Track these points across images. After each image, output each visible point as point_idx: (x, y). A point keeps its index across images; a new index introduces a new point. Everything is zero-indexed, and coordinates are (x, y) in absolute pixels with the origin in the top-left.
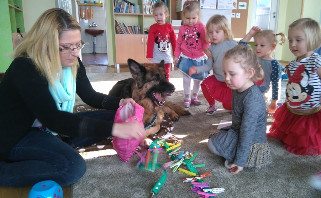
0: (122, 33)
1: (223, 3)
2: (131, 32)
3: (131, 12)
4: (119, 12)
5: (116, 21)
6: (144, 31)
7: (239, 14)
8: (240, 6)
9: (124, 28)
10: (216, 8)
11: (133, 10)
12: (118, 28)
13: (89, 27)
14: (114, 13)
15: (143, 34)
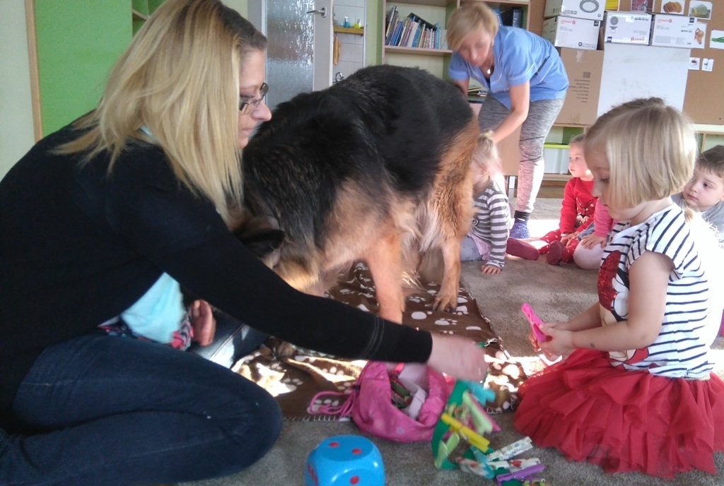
1: (667, 29)
3: (427, 46)
4: (397, 45)
7: (711, 62)
8: (714, 40)
10: (648, 43)
14: (384, 46)
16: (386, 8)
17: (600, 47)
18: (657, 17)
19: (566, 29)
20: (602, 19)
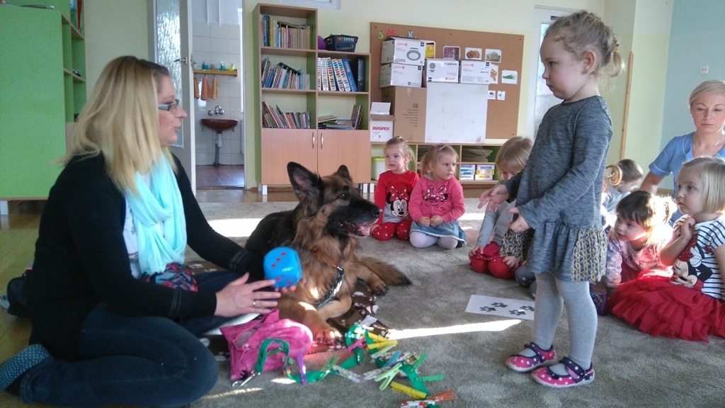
0: (275, 126)
1: (471, 71)
2: (291, 125)
3: (294, 87)
4: (271, 87)
5: (264, 104)
6: (317, 122)
7: (504, 93)
8: (504, 77)
9: (278, 116)
10: (458, 82)
11: (296, 83)
12: (266, 116)
13: (210, 114)
14: (261, 89)
15: (315, 128)
16: (261, 58)
17: (424, 85)
18: (463, 62)
19: (398, 72)
20: (424, 65)
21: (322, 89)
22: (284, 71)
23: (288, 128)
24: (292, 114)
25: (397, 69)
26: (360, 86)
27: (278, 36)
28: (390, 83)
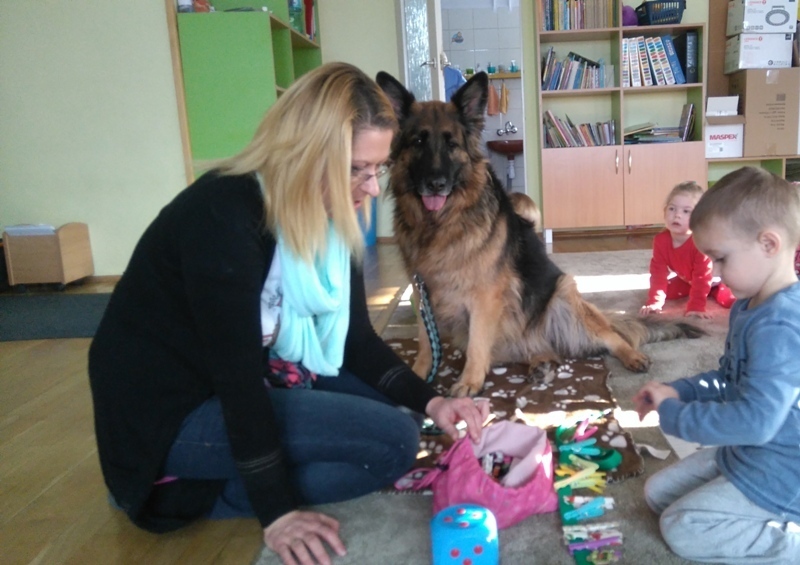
0: (564, 145)
2: (588, 141)
3: (590, 86)
4: (556, 89)
5: (547, 113)
6: (623, 135)
9: (568, 130)
11: (594, 79)
12: (551, 132)
13: (498, 135)
14: (541, 92)
15: (620, 144)
16: (541, 50)
17: (796, 63)
20: (794, 32)
21: (631, 85)
22: (576, 65)
23: (583, 146)
24: (589, 126)
25: (750, 43)
26: (690, 74)
27: (565, 13)
28: (737, 65)
